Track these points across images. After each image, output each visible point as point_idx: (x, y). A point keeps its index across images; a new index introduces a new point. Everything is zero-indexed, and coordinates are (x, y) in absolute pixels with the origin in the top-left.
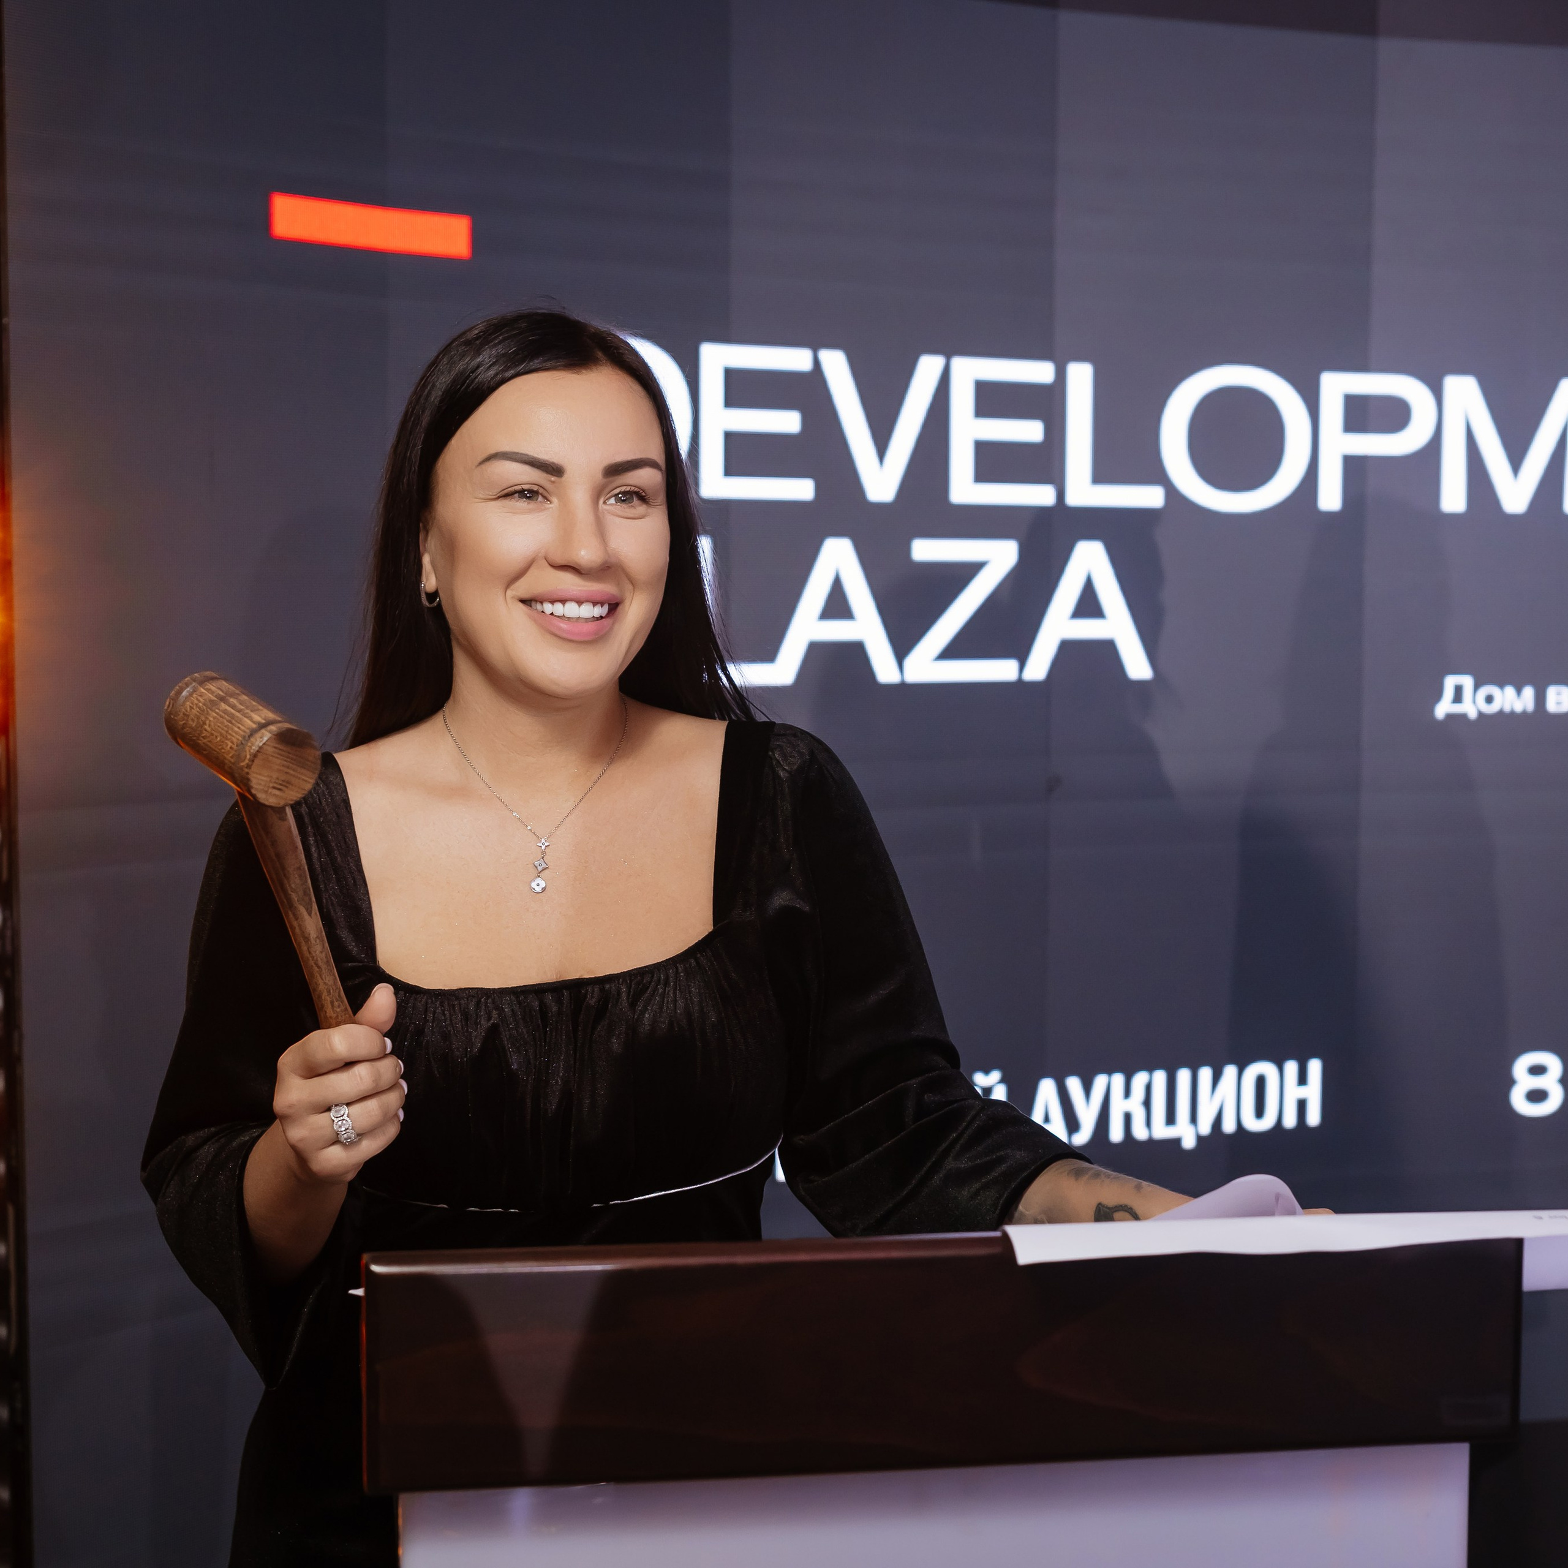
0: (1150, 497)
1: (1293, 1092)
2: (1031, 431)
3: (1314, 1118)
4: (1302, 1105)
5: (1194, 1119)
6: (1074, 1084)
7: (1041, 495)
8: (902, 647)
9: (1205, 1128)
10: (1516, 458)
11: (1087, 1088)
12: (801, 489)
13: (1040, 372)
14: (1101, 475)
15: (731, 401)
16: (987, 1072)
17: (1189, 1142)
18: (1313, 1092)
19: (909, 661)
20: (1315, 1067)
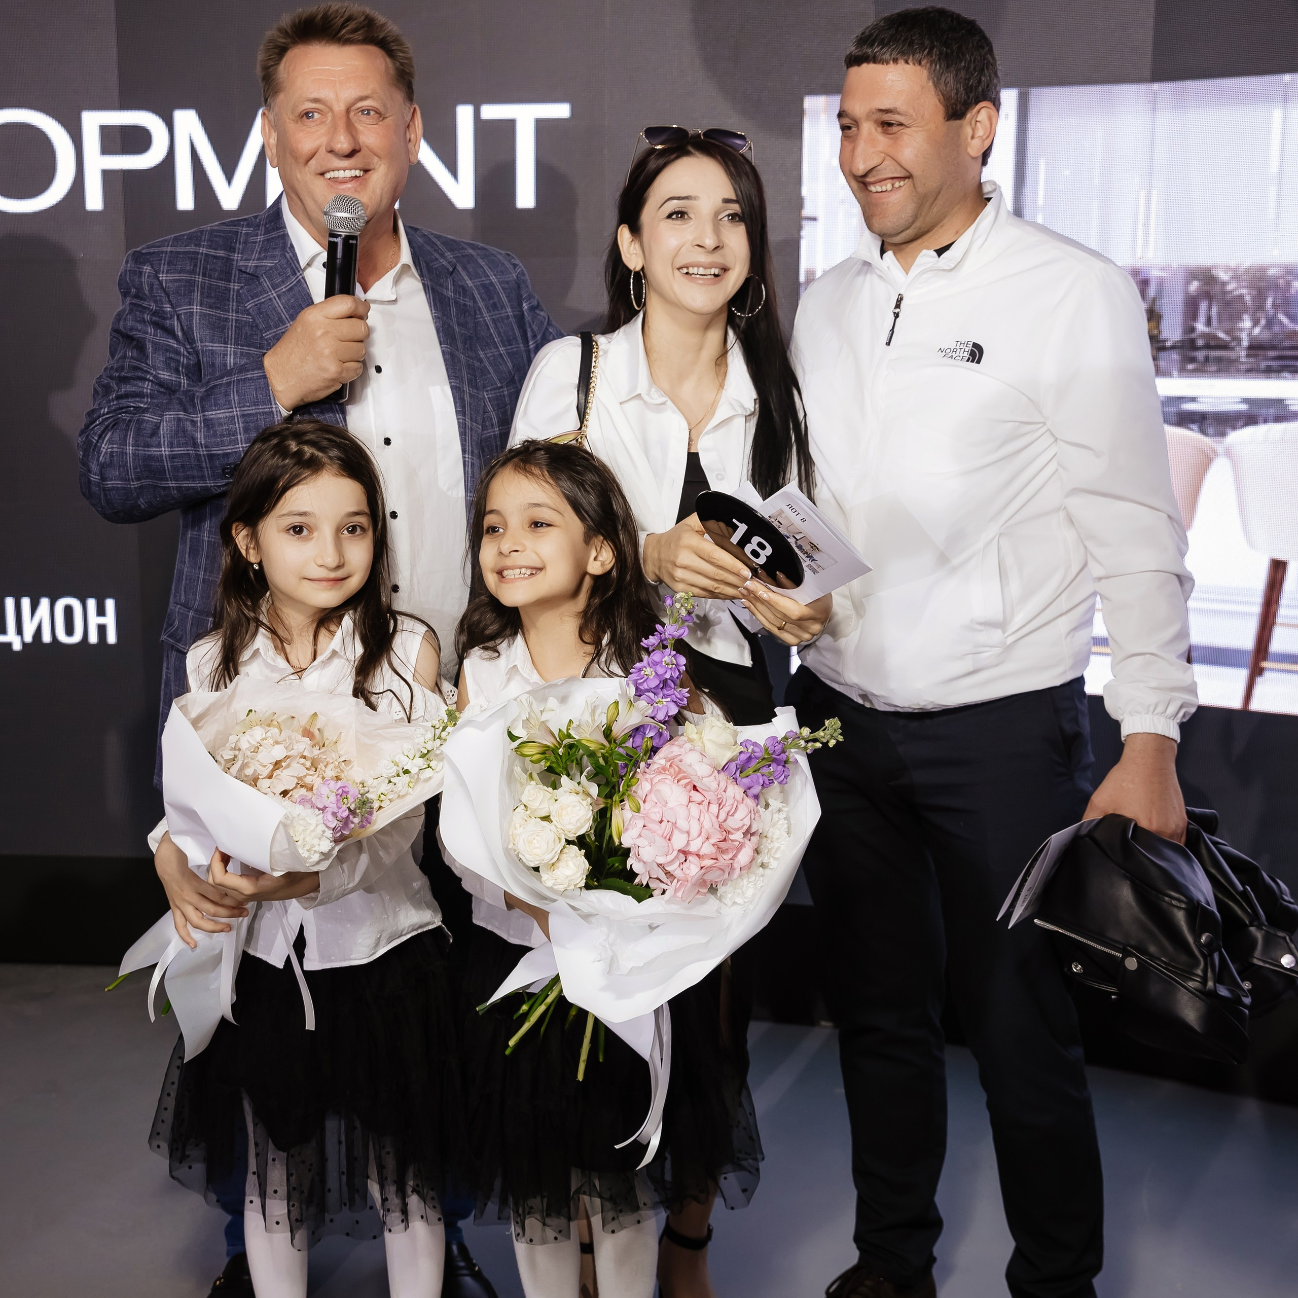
1: (94, 620)
3: (112, 638)
4: (102, 629)
5: (20, 631)
9: (28, 638)
10: (229, 171)
17: (17, 646)
18: (110, 620)
20: (110, 604)
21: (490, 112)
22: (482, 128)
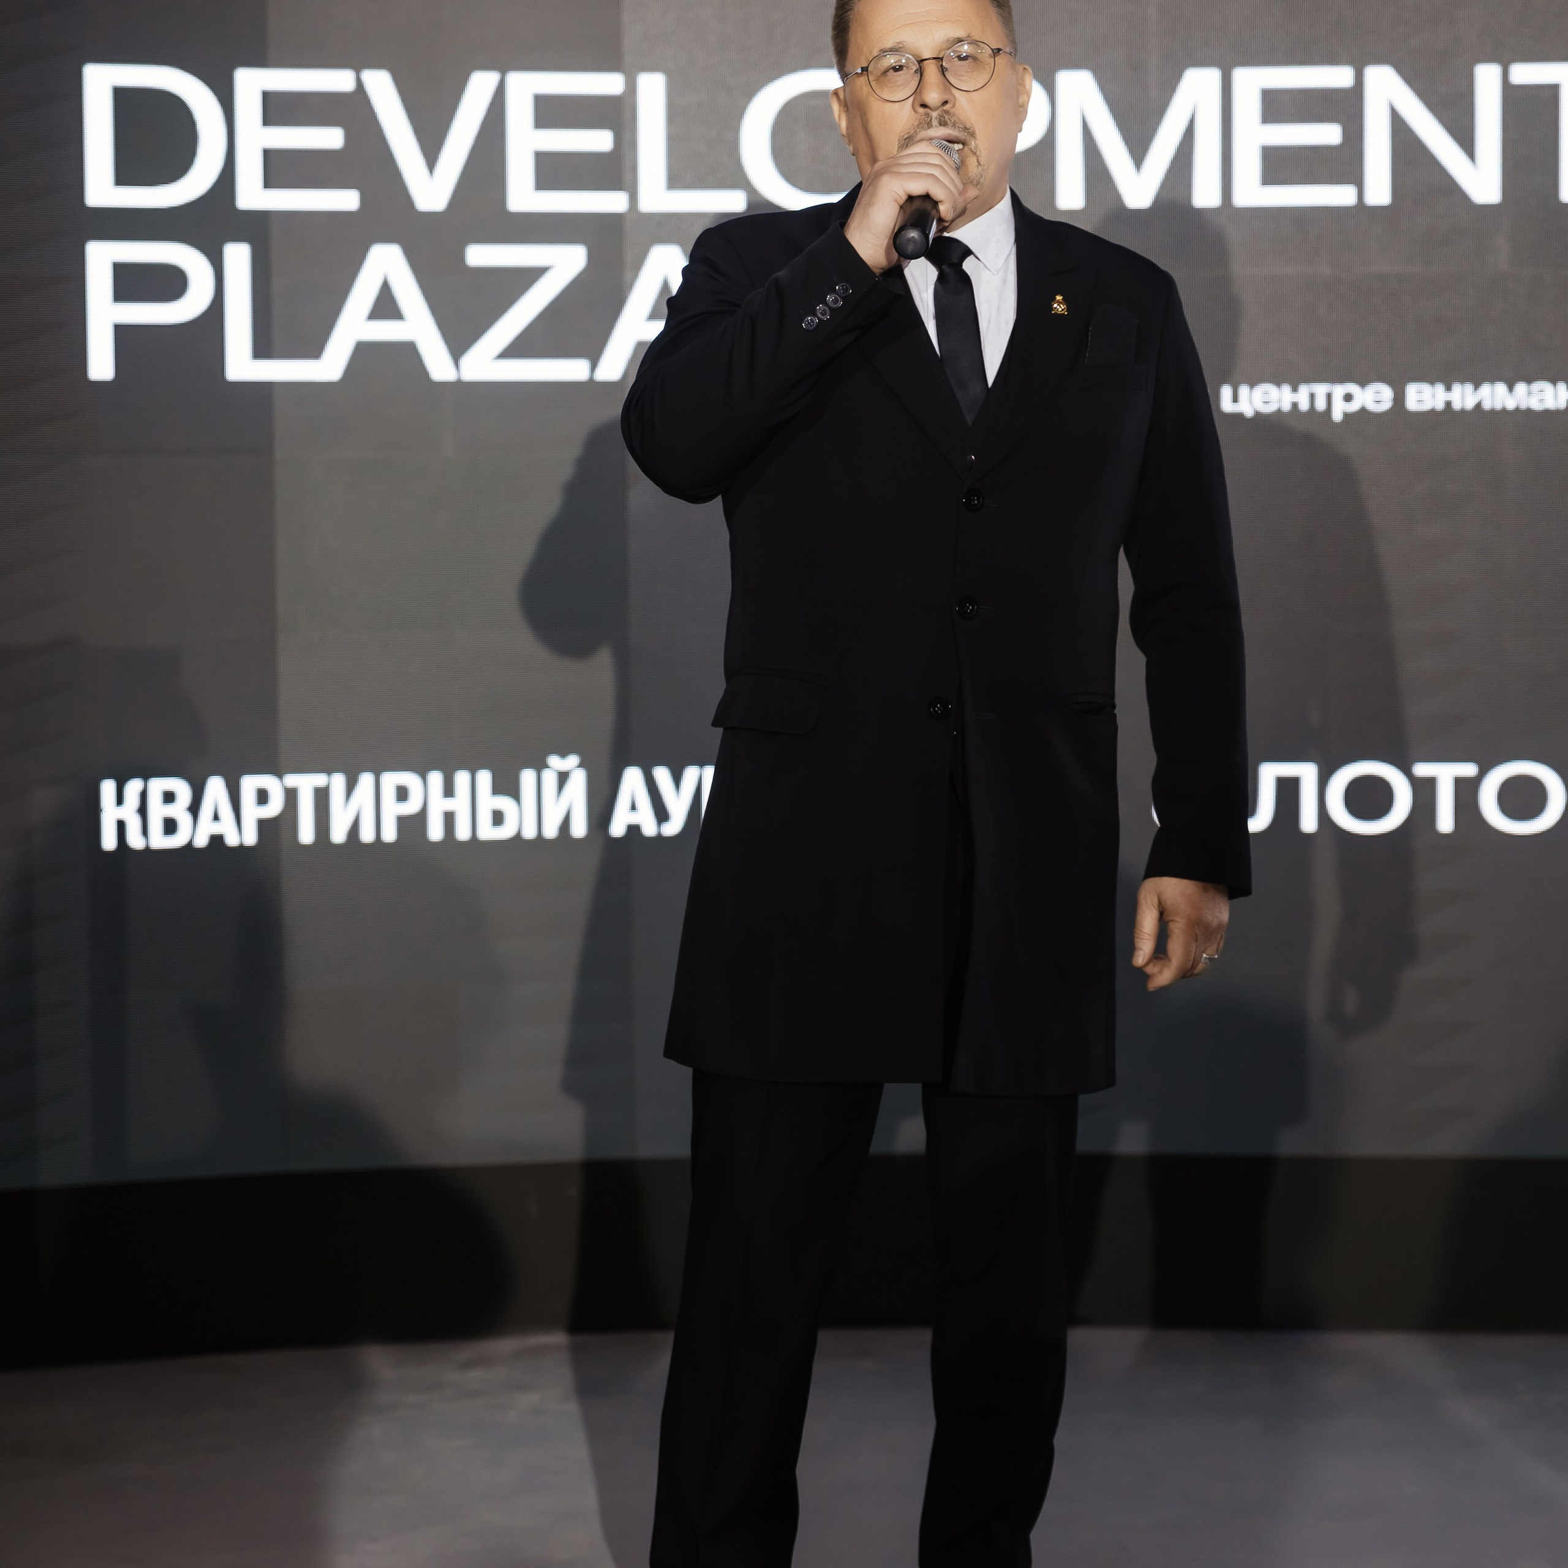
0: (733, 202)
2: (599, 141)
6: (662, 775)
7: (612, 202)
8: (458, 345)
10: (1138, 152)
11: (677, 779)
12: (346, 200)
13: (609, 84)
14: (676, 180)
15: (268, 120)
16: (563, 755)
19: (466, 360)
21: (1525, 74)
22: (1513, 96)
